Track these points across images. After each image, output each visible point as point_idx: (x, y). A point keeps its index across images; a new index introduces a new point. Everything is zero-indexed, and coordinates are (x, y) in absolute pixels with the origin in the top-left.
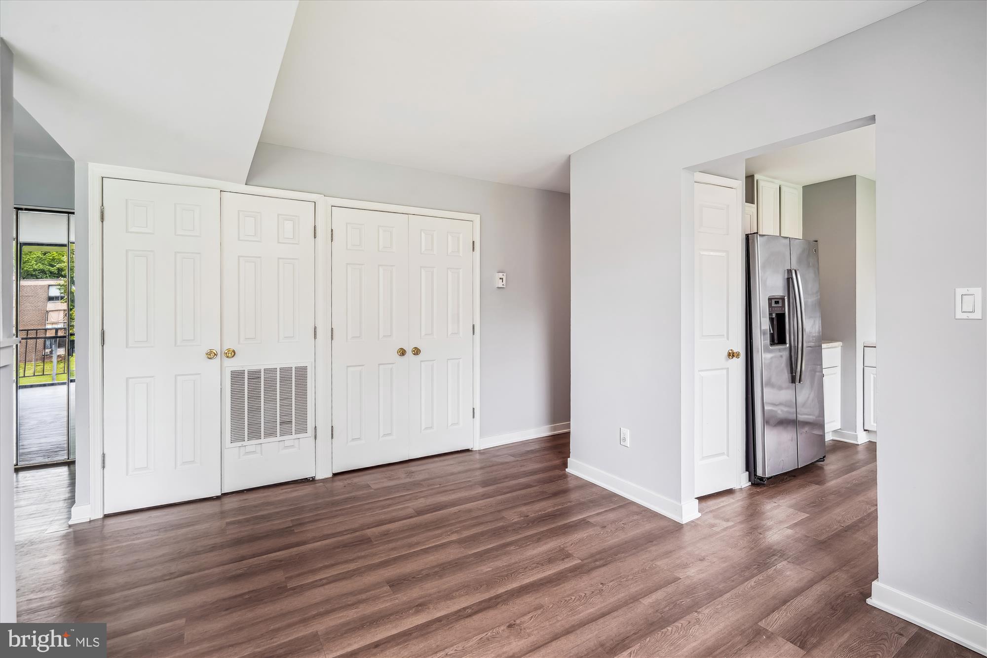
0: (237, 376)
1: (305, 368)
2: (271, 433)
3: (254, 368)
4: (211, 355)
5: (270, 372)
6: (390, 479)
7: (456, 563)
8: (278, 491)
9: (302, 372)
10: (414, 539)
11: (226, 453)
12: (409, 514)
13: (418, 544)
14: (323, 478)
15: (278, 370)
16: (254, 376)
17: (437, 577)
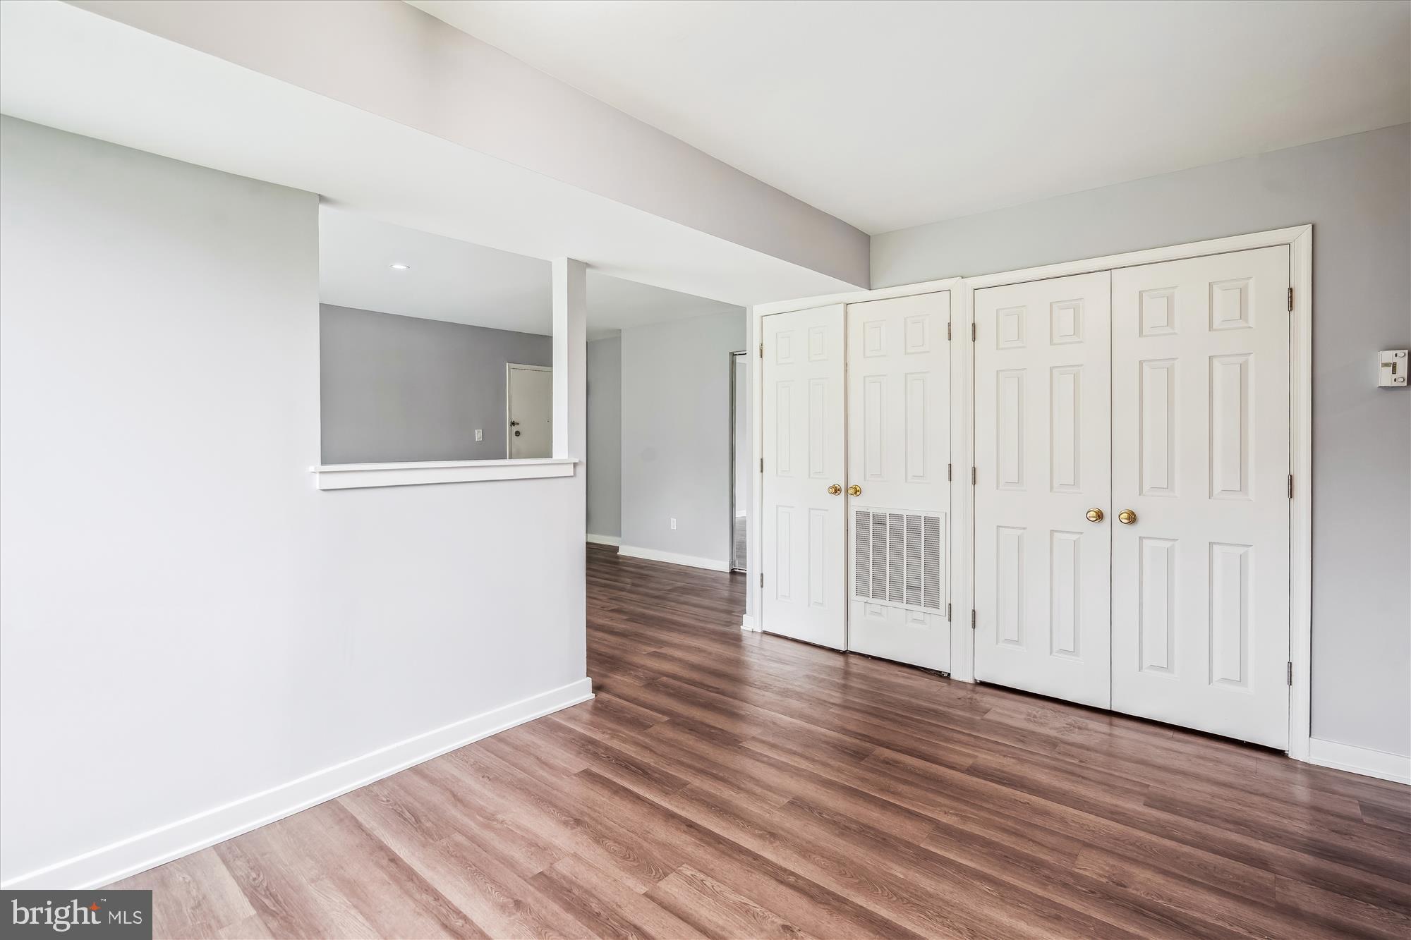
0: (862, 517)
1: (937, 520)
2: (896, 597)
3: (881, 511)
4: (836, 490)
5: (896, 518)
6: (1030, 718)
7: (884, 839)
8: (895, 670)
9: (933, 524)
10: (902, 788)
11: (852, 606)
12: (954, 763)
13: (895, 793)
14: (960, 680)
15: (871, 514)
16: (879, 521)
17: (837, 832)
